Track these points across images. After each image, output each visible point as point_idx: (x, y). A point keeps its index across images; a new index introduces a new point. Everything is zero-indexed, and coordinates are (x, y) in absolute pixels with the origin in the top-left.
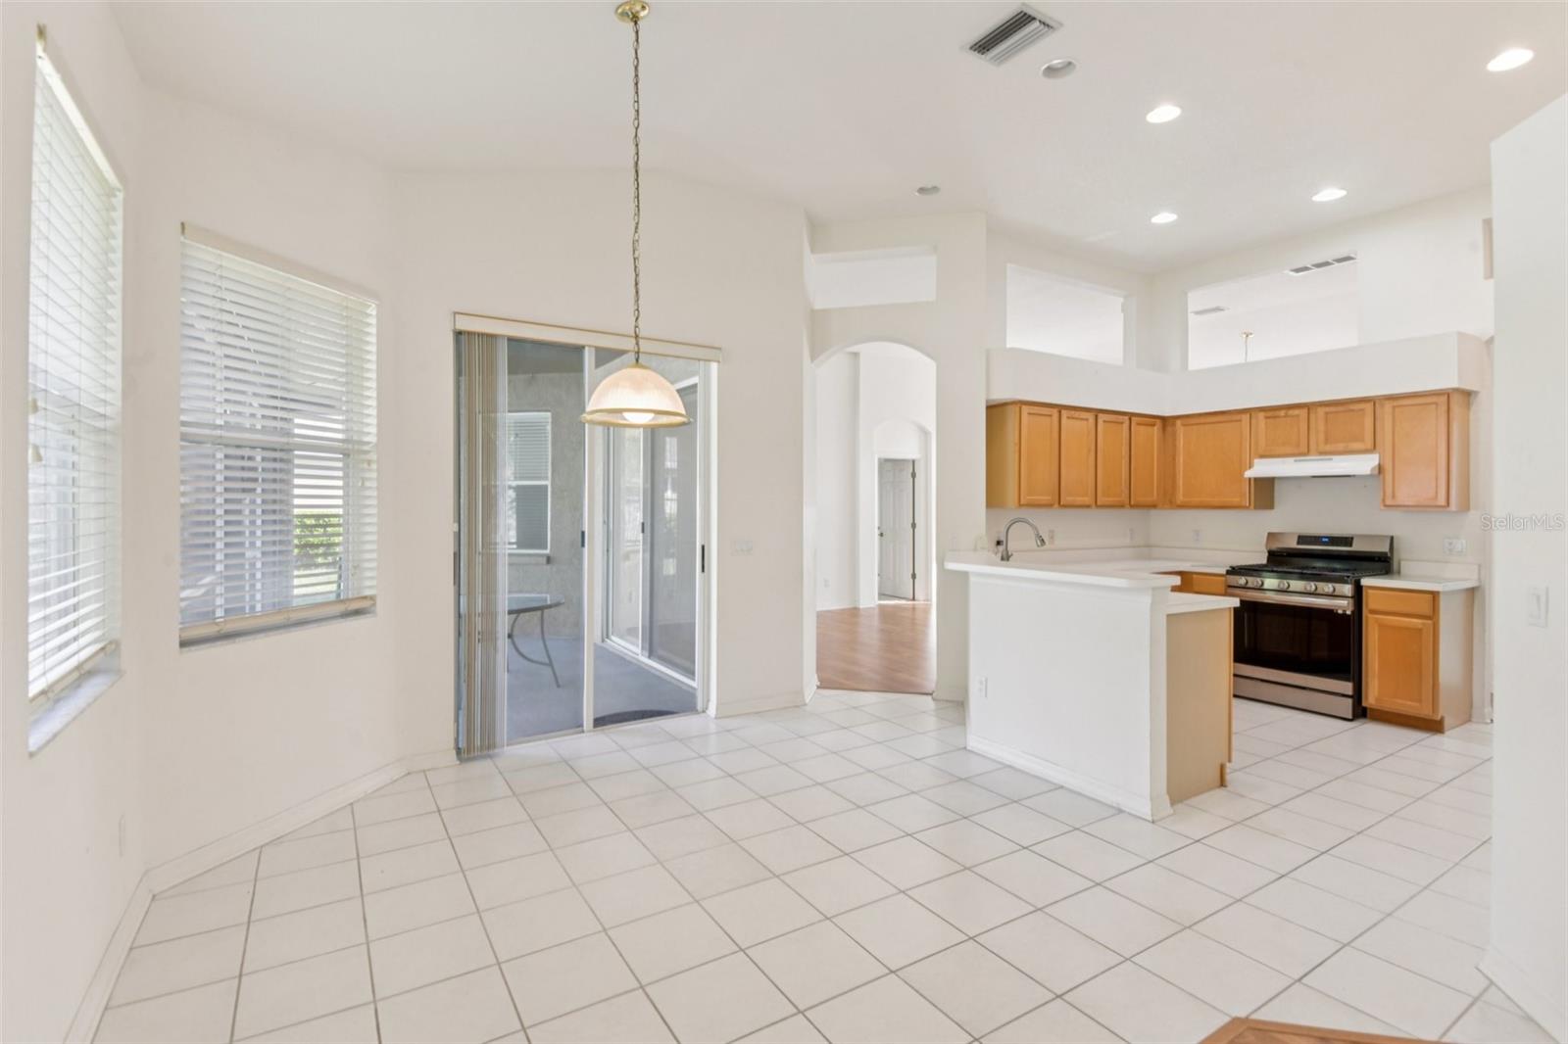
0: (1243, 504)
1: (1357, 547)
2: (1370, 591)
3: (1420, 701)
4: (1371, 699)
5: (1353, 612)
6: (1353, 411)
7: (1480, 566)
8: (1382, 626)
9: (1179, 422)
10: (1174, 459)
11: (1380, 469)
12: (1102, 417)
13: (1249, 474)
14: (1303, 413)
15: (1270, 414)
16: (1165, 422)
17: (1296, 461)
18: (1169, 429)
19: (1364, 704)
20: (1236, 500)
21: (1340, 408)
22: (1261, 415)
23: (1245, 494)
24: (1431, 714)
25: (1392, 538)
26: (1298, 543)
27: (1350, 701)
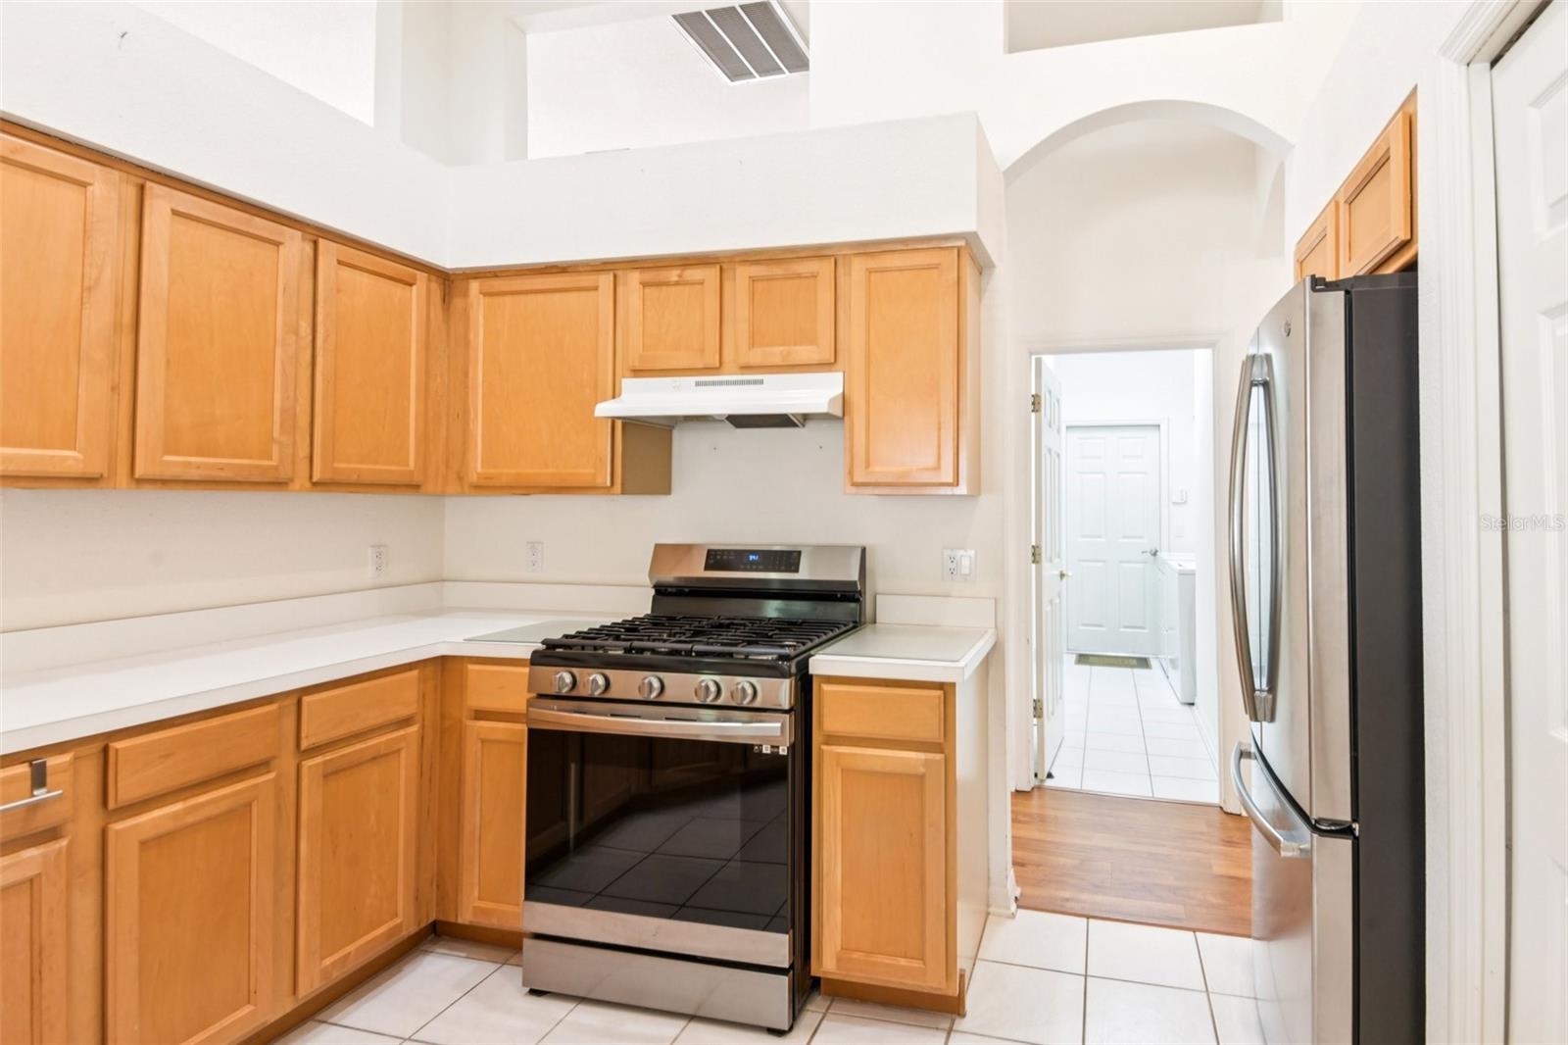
0: (599, 481)
1: (805, 573)
2: (826, 687)
3: (922, 959)
4: (827, 963)
5: (792, 748)
6: (799, 276)
7: (996, 599)
8: (849, 773)
9: (475, 286)
10: (466, 374)
11: (845, 400)
12: (161, 202)
13: (606, 409)
14: (710, 275)
15: (650, 276)
16: (449, 283)
17: (698, 384)
18: (458, 303)
19: (814, 972)
20: (584, 471)
21: (777, 270)
22: (635, 277)
23: (598, 457)
24: (943, 985)
25: (864, 550)
26: (708, 567)
27: (784, 981)
